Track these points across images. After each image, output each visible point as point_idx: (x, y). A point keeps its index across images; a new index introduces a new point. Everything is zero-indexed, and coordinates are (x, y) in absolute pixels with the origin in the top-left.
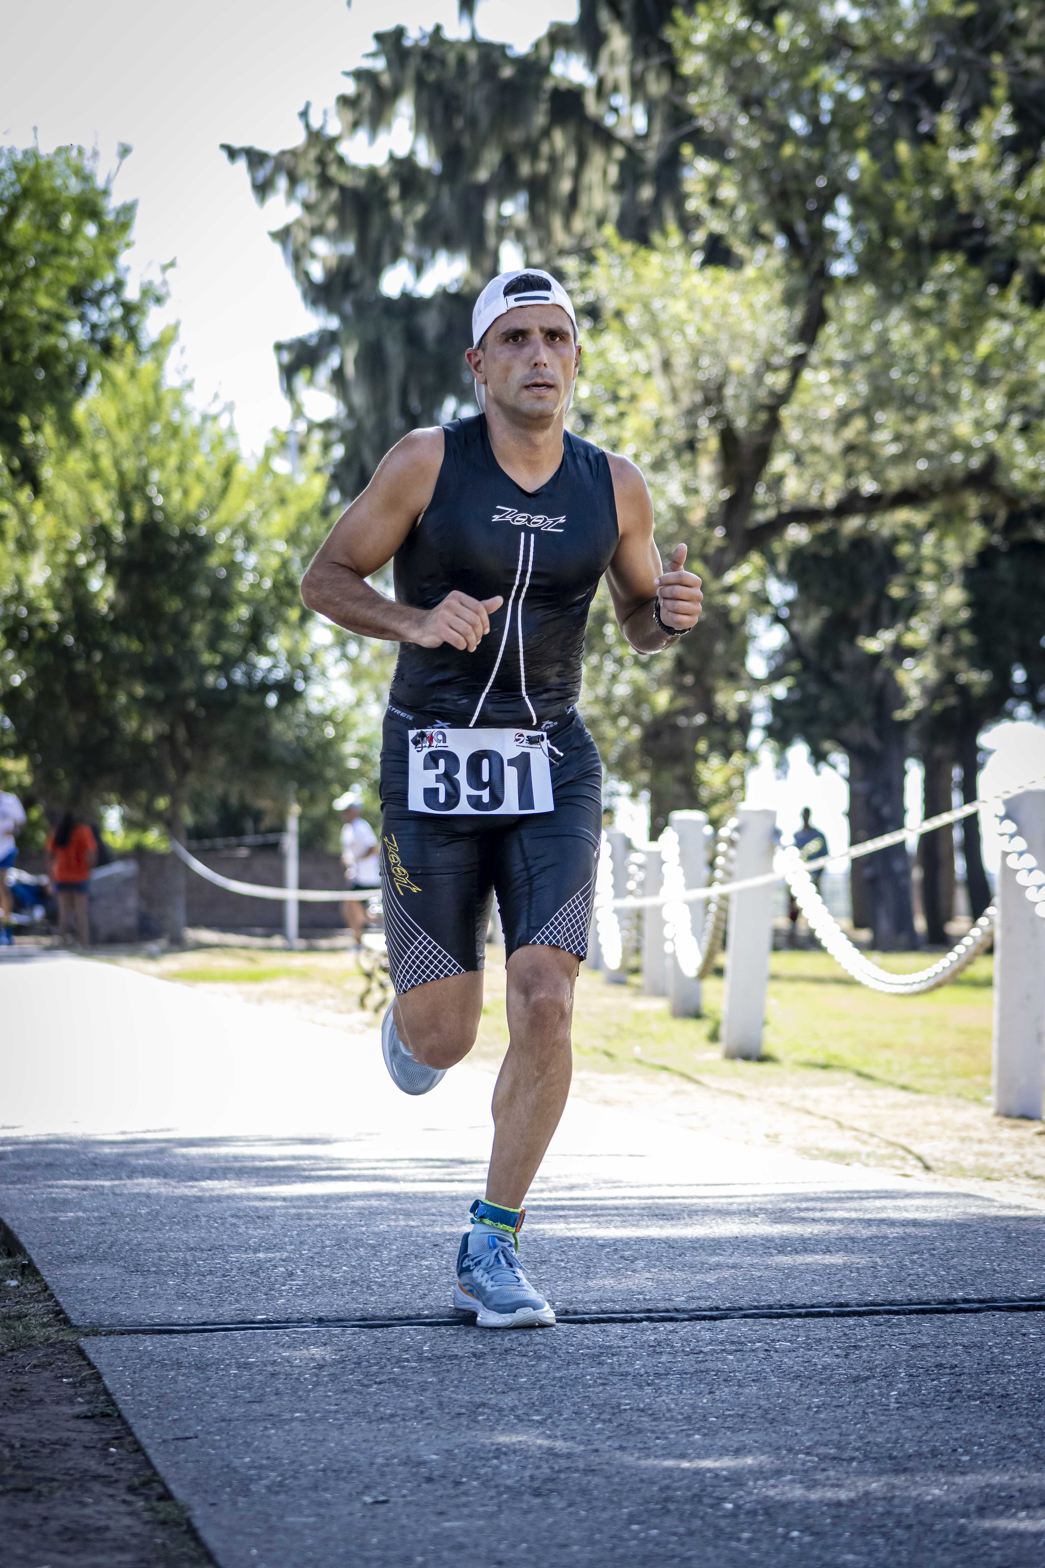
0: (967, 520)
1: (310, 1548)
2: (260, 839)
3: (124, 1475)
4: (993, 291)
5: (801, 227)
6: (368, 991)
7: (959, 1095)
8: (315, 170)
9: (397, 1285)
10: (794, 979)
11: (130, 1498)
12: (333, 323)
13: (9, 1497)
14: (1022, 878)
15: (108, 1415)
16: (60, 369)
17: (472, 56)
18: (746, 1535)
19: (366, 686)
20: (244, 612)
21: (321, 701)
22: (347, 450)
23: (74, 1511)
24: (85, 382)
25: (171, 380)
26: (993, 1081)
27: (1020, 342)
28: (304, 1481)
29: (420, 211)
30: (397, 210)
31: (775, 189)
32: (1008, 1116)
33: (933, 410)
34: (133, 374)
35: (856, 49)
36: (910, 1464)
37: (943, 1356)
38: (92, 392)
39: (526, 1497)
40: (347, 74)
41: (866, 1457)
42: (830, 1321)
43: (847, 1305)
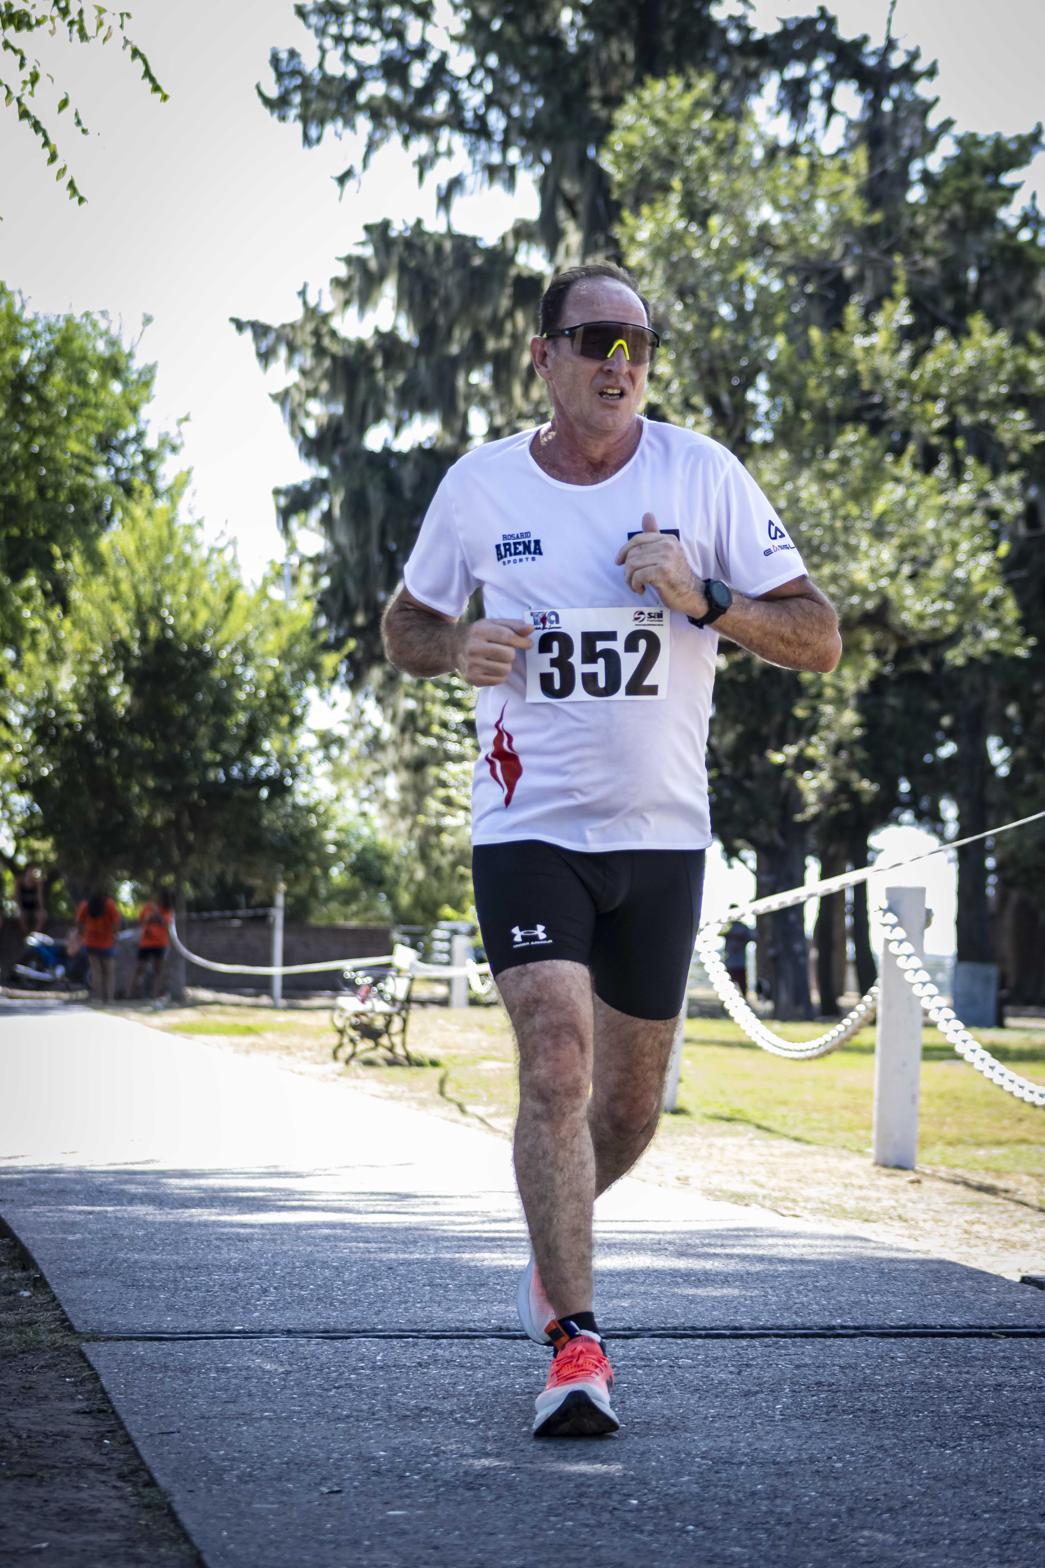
0: (862, 653)
1: (272, 1531)
2: (250, 913)
3: (115, 1464)
4: (889, 458)
5: (725, 399)
6: (340, 1045)
7: (844, 1147)
8: (312, 341)
9: (356, 1303)
10: (704, 1043)
11: (119, 1484)
12: (324, 473)
13: (15, 1482)
14: (901, 963)
15: (104, 1411)
16: (88, 505)
17: (448, 246)
18: (650, 1528)
19: (344, 783)
20: (242, 717)
21: (305, 795)
22: (333, 581)
23: (71, 1494)
24: (109, 518)
25: (184, 518)
26: (873, 1135)
27: (911, 502)
28: (270, 1472)
29: (400, 379)
30: (380, 377)
31: (705, 366)
32: (885, 1166)
33: (836, 558)
34: (150, 513)
35: (777, 248)
36: (791, 1469)
37: (822, 1375)
38: (115, 525)
39: (460, 1490)
40: (340, 259)
41: (754, 1462)
42: (725, 1342)
43: (741, 1329)
